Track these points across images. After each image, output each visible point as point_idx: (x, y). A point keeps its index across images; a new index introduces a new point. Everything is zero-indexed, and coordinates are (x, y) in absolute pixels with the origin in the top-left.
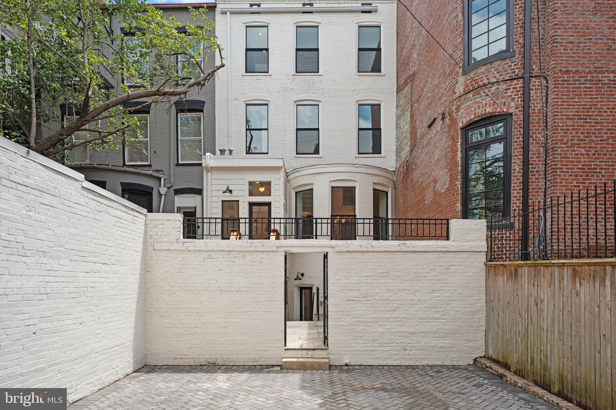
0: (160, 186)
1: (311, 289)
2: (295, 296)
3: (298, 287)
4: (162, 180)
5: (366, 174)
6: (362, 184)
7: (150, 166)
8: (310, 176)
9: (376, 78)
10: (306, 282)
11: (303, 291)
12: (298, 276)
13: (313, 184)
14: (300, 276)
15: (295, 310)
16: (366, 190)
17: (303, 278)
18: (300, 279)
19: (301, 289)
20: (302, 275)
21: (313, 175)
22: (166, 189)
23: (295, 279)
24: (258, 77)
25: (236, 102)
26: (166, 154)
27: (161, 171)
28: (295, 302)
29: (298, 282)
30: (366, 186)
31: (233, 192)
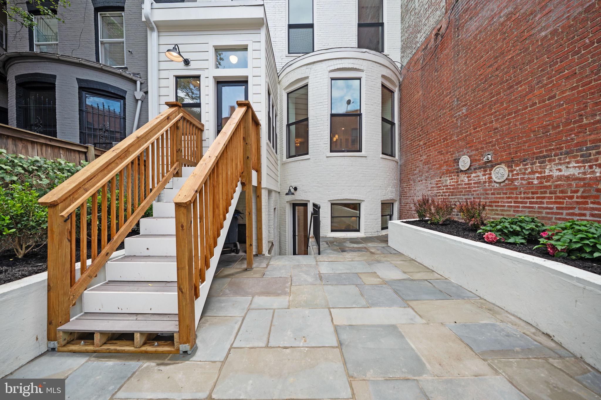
0: (136, 90)
1: (305, 205)
2: (287, 213)
3: (290, 204)
4: (138, 83)
5: (374, 63)
6: (370, 74)
7: (126, 68)
8: (305, 67)
10: (299, 196)
11: (297, 207)
12: (290, 190)
13: (307, 78)
14: (292, 190)
15: (287, 229)
16: (374, 83)
17: (297, 193)
18: (293, 194)
19: (294, 205)
20: (296, 189)
21: (309, 66)
22: (142, 93)
23: (287, 194)
26: (143, 55)
27: (138, 74)
28: (287, 220)
29: (290, 198)
30: (374, 78)
31: (192, 63)
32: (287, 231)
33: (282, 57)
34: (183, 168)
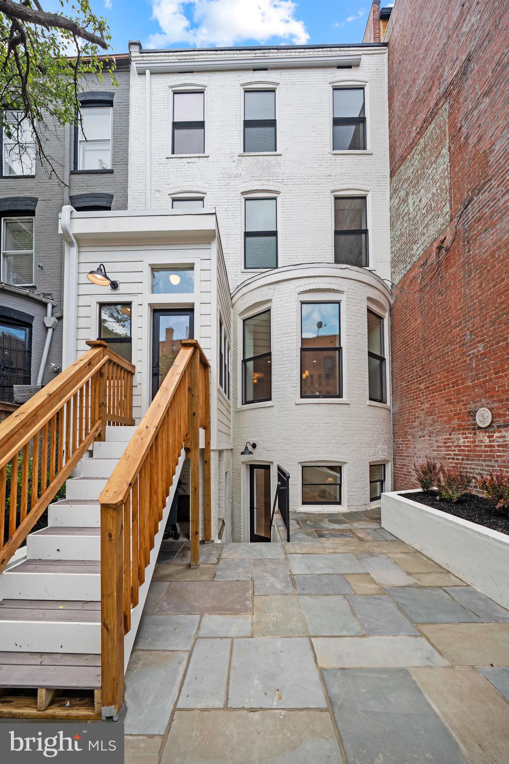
0: (46, 315)
1: (267, 468)
2: (242, 478)
3: (247, 465)
4: (50, 306)
5: (357, 282)
6: (352, 297)
7: (34, 287)
8: (267, 287)
9: (360, 157)
10: (259, 456)
11: (255, 470)
12: (246, 448)
13: (270, 301)
14: (250, 448)
15: (242, 500)
16: (357, 308)
17: (255, 451)
18: (251, 453)
19: (252, 467)
20: (254, 446)
21: (272, 286)
22: (54, 319)
23: (243, 453)
24: (189, 160)
25: (158, 195)
26: (57, 270)
27: (49, 295)
28: (242, 487)
29: (246, 457)
30: (357, 301)
31: (121, 286)
32: (242, 503)
33: (236, 274)
34: (107, 426)
